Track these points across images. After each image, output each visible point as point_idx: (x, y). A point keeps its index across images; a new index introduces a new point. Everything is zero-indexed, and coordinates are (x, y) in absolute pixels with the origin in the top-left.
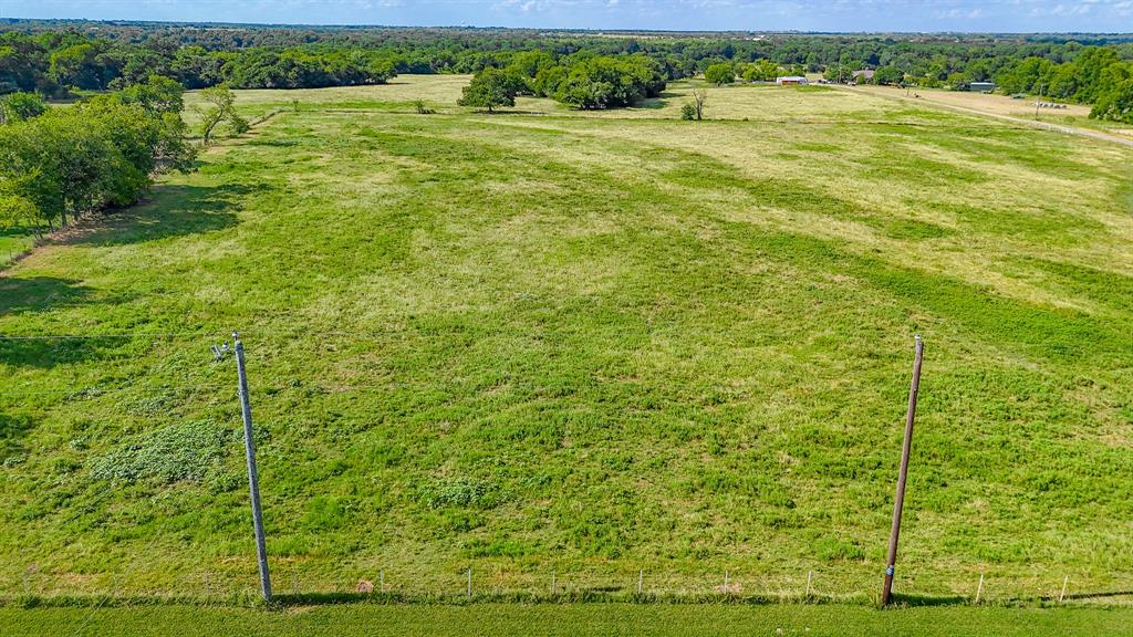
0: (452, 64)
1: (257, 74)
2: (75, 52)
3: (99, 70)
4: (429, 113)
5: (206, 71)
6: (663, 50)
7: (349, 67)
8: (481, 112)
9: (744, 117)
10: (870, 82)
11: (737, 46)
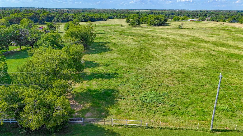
0: (117, 17)
1: (81, 19)
2: (45, 14)
3: (50, 18)
4: (123, 27)
5: (70, 18)
6: (158, 14)
7: (99, 17)
8: (133, 27)
9: (192, 28)
10: (209, 20)
11: (175, 13)
